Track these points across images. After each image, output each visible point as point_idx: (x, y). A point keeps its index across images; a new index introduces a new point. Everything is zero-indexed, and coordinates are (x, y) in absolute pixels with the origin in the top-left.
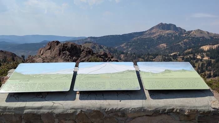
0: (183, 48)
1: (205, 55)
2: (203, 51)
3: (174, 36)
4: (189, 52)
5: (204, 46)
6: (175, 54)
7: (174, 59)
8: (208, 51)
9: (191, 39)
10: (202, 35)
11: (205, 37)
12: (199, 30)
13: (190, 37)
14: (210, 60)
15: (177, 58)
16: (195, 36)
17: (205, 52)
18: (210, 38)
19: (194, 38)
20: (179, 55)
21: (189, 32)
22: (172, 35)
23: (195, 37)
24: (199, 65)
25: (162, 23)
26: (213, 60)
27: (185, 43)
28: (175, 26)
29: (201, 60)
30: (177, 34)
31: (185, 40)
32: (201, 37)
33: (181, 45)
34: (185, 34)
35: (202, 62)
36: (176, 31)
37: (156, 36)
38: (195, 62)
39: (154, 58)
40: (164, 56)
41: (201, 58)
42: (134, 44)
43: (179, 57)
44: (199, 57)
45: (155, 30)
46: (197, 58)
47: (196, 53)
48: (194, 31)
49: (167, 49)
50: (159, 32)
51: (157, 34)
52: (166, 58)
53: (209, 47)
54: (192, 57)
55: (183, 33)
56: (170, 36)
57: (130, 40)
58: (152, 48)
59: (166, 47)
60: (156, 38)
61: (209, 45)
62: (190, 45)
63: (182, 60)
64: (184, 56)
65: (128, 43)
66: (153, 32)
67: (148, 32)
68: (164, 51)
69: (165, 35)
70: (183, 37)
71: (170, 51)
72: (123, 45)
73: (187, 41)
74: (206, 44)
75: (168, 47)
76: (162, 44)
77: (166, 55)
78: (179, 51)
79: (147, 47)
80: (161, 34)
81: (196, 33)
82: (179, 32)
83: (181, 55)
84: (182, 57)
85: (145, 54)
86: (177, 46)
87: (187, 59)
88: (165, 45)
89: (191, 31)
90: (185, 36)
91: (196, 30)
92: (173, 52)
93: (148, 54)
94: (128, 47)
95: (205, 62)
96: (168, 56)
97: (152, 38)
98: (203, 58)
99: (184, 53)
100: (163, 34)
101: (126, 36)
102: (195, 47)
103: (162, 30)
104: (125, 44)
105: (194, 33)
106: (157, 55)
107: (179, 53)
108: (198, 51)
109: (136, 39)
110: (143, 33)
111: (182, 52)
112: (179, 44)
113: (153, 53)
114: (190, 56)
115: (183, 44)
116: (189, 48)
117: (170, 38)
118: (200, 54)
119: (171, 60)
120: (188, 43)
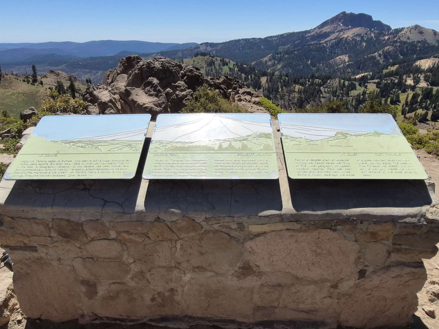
0: (382, 63)
1: (422, 78)
2: (418, 70)
3: (365, 39)
4: (393, 71)
5: (422, 61)
6: (363, 77)
7: (360, 85)
8: (430, 70)
9: (399, 46)
10: (420, 38)
11: (428, 41)
12: (416, 27)
13: (398, 40)
14: (430, 87)
15: (366, 84)
16: (409, 38)
17: (421, 71)
18: (437, 45)
19: (405, 43)
20: (372, 78)
21: (397, 31)
22: (362, 37)
23: (408, 41)
24: (407, 98)
25: (344, 13)
26: (436, 89)
27: (386, 55)
28: (370, 17)
29: (413, 88)
30: (373, 35)
31: (388, 47)
32: (419, 42)
33: (378, 58)
34: (388, 35)
35: (415, 92)
36: (371, 30)
37: (331, 40)
38: (400, 92)
39: (323, 85)
40: (343, 80)
41: (413, 84)
42: (287, 56)
43: (370, 83)
44: (410, 82)
45: (329, 26)
46: (407, 83)
47: (404, 74)
48: (407, 28)
49: (348, 66)
50: (336, 31)
51: (332, 36)
52: (347, 83)
53: (432, 61)
54: (396, 81)
55: (385, 34)
56: (358, 39)
57: (280, 47)
58: (321, 64)
59: (348, 62)
60: (331, 44)
61: (434, 57)
62: (395, 57)
63: (377, 87)
64: (381, 80)
65: (276, 54)
66: (324, 31)
67: (316, 33)
68: (344, 70)
69: (348, 37)
70: (384, 42)
71: (355, 71)
72: (267, 57)
73: (390, 50)
74: (428, 55)
75: (351, 63)
76: (341, 57)
77: (346, 78)
78: (372, 70)
79: (311, 62)
80: (341, 36)
81: (410, 33)
82: (377, 31)
83: (375, 78)
84: (377, 81)
85: (306, 76)
86: (370, 60)
87: (385, 84)
88: (347, 57)
89: (401, 28)
90: (389, 39)
91: (412, 27)
92: (360, 71)
93: (313, 77)
94: (276, 62)
95: (420, 92)
96: (349, 80)
97: (323, 43)
98: (417, 85)
99: (382, 75)
100: (345, 36)
101: (272, 41)
102: (404, 62)
103: (343, 27)
104: (270, 55)
105: (408, 33)
106: (330, 78)
107: (371, 73)
108: (409, 70)
109: (291, 46)
110: (306, 34)
111: (378, 73)
112: (374, 55)
113: (321, 74)
114: (392, 79)
115: (382, 57)
116: (393, 65)
117: (358, 43)
118: (412, 77)
119: (354, 88)
120: (392, 53)
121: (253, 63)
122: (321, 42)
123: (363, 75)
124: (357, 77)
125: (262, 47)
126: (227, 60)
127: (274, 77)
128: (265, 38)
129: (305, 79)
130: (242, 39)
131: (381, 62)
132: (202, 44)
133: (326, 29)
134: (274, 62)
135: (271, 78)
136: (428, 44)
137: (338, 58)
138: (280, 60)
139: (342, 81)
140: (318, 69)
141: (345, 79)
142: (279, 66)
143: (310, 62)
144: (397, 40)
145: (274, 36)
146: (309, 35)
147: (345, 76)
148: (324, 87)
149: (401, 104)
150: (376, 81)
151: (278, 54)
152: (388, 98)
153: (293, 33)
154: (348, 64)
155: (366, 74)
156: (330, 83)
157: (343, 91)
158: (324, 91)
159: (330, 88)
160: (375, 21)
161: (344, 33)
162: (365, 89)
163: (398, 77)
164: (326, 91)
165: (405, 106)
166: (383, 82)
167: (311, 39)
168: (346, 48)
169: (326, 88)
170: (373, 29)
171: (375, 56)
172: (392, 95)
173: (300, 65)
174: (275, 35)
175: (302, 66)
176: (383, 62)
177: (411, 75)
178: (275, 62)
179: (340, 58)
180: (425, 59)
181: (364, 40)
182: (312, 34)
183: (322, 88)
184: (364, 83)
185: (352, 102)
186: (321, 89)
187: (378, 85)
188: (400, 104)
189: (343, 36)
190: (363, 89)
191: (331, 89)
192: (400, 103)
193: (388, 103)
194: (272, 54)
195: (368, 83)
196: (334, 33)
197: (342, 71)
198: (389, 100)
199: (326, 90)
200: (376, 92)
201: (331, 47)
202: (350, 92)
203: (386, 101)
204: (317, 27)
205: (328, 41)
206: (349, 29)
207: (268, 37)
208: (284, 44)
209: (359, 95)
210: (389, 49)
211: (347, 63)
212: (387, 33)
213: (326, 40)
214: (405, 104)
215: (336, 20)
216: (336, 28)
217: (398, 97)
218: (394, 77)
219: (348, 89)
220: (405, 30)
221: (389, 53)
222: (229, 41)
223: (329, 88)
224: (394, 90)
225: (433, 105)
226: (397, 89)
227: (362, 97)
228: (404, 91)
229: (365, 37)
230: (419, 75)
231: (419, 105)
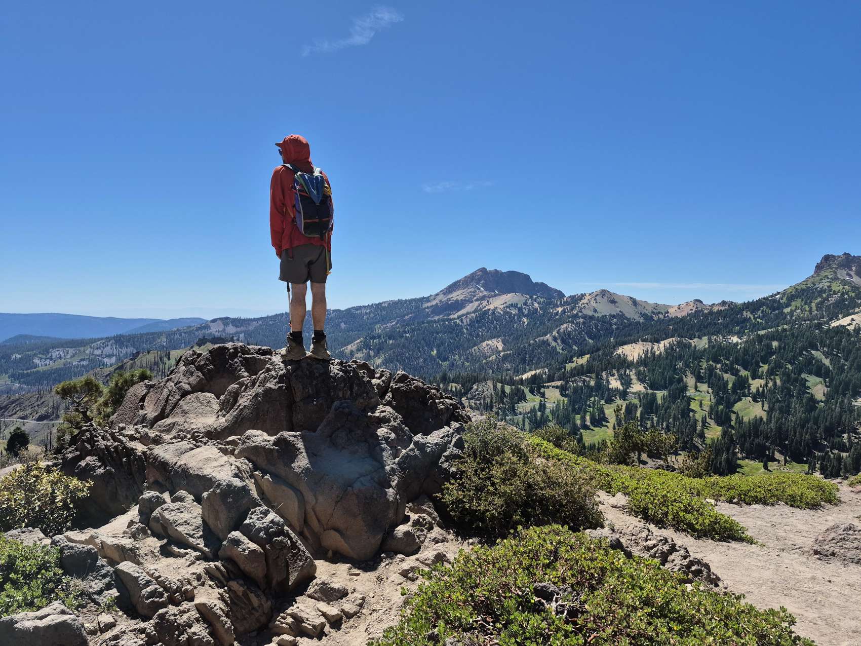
0: (561, 352)
1: (633, 377)
2: (623, 363)
3: (526, 312)
4: (582, 365)
5: (625, 347)
6: (534, 377)
7: (532, 392)
8: (643, 362)
9: (584, 323)
10: (614, 310)
11: (627, 315)
12: (604, 293)
13: (580, 314)
14: (650, 391)
15: (542, 390)
16: (595, 311)
17: (630, 365)
18: (642, 320)
19: (592, 318)
20: (551, 379)
21: (575, 299)
22: (520, 309)
23: (596, 315)
25: (483, 270)
26: (660, 394)
27: (565, 339)
28: (527, 277)
29: (624, 395)
30: (536, 305)
31: (565, 325)
32: (614, 316)
33: (554, 344)
34: (561, 305)
35: (628, 402)
36: (531, 297)
37: (468, 313)
38: (603, 402)
39: (466, 394)
40: (500, 384)
41: (620, 387)
42: (391, 342)
43: (548, 387)
44: (615, 384)
45: (461, 291)
46: (610, 386)
47: (602, 371)
48: (590, 295)
49: (505, 358)
50: (475, 298)
51: (470, 308)
52: (508, 389)
53: (642, 348)
54: (592, 383)
55: (557, 303)
56: (514, 312)
57: (377, 326)
58: (457, 356)
59: (504, 350)
60: (468, 320)
61: (643, 341)
62: (581, 343)
63: (562, 395)
64: (567, 382)
65: (371, 338)
66: (455, 299)
67: (440, 301)
68: (497, 365)
69: (496, 308)
70: (557, 317)
71: (518, 366)
72: (353, 344)
73: (569, 329)
74: (632, 338)
75: (508, 352)
76: (490, 342)
77: (505, 379)
78: (547, 364)
79: (437, 352)
80: (485, 307)
81: (596, 302)
82: (542, 300)
83: (555, 378)
84: (560, 384)
85: (432, 379)
86: (539, 347)
87: (576, 390)
88: (500, 343)
89: (579, 294)
90: (564, 312)
91: (595, 294)
92: (527, 367)
93: (445, 379)
94: (372, 353)
95: (636, 402)
96: (511, 382)
97: (455, 319)
98: (628, 388)
99: (566, 373)
100: (492, 307)
101: (361, 315)
102: (598, 350)
103: (485, 293)
104: (359, 341)
105: (592, 303)
106: (476, 380)
107: (547, 370)
108: (609, 363)
109: (397, 323)
110: (422, 304)
111: (559, 369)
112: (545, 338)
113: (460, 374)
114: (584, 379)
115: (559, 341)
116: (581, 354)
117: (514, 318)
118: (616, 375)
119: (523, 398)
120: (575, 335)
122: (452, 317)
123: (533, 373)
124: (524, 377)
125: (343, 325)
128: (346, 310)
131: (559, 349)
132: (214, 321)
133: (458, 295)
134: (368, 353)
136: (628, 319)
137: (484, 344)
138: (379, 350)
139: (499, 385)
140: (452, 365)
141: (503, 382)
143: (435, 352)
144: (577, 314)
145: (364, 307)
146: (429, 304)
147: (502, 377)
148: (467, 397)
149: (610, 425)
150: (559, 383)
151: (374, 338)
152: (585, 414)
153: (400, 301)
154: (503, 355)
155: (538, 371)
156: (477, 390)
157: (503, 403)
158: (470, 405)
159: (479, 400)
160: (536, 284)
161: (488, 302)
162: (543, 399)
163: (593, 375)
164: (473, 404)
165: (617, 428)
166: (571, 386)
167: (432, 313)
168: (496, 328)
169: (472, 399)
170: (535, 297)
171: (548, 340)
172: (591, 409)
173: (418, 358)
174: (367, 305)
175: (421, 360)
176: (563, 349)
177: (615, 371)
178: (369, 352)
179: (489, 344)
180: (629, 343)
181: (523, 313)
182: (434, 303)
183: (463, 399)
184: (539, 389)
185: (524, 425)
186: (463, 402)
187: (563, 390)
188: (607, 424)
189: (488, 307)
190: (538, 399)
191: (482, 401)
192: (609, 422)
193: (588, 423)
194: (362, 339)
195: (544, 387)
196: (472, 302)
197: (496, 367)
198: (588, 418)
199: (472, 402)
200: (561, 405)
201: (469, 325)
202: (516, 406)
203: (583, 419)
204: (441, 291)
205: (463, 315)
206: (495, 296)
207: (353, 308)
208: (384, 320)
209: (533, 411)
210: (567, 328)
211: (502, 353)
212: (559, 303)
213: (460, 313)
214: (616, 423)
215: (472, 280)
216: (473, 294)
217: (602, 411)
218: (587, 376)
219: (512, 399)
220: (588, 297)
221: (569, 335)
222: (273, 314)
223: (477, 399)
224: (592, 399)
225: (665, 424)
226: (596, 398)
227: (539, 414)
228: (609, 401)
229: (525, 308)
230: (628, 371)
231: (642, 426)
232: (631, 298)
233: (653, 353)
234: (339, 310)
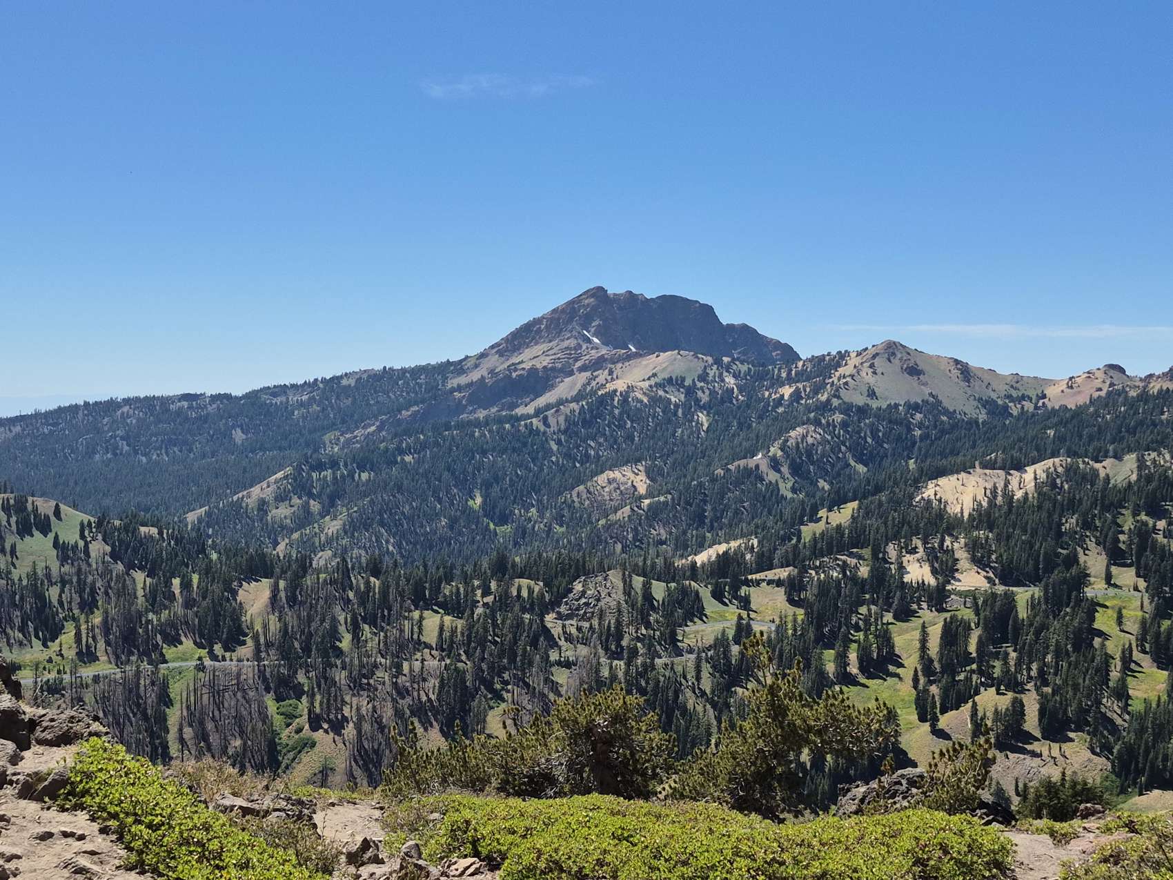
0: (789, 495)
1: (962, 554)
2: (939, 521)
3: (704, 398)
4: (839, 527)
5: (942, 481)
6: (724, 558)
7: (718, 595)
8: (983, 517)
9: (844, 425)
10: (916, 392)
11: (947, 404)
12: (892, 349)
13: (835, 402)
14: (1000, 589)
15: (743, 591)
16: (872, 394)
17: (952, 526)
18: (982, 416)
19: (863, 411)
20: (764, 563)
21: (825, 366)
22: (690, 391)
23: (874, 404)
24: (924, 641)
25: (599, 293)
26: (1024, 596)
27: (800, 463)
28: (708, 311)
29: (936, 598)
30: (730, 381)
31: (800, 430)
32: (916, 407)
33: (772, 476)
34: (790, 380)
35: (948, 615)
36: (718, 362)
37: (561, 402)
38: (888, 617)
39: (555, 603)
40: (641, 579)
41: (931, 580)
42: (365, 476)
43: (758, 583)
44: (918, 572)
45: (544, 347)
46: (907, 579)
47: (888, 540)
48: (859, 354)
49: (655, 514)
50: (579, 364)
51: (565, 388)
52: (659, 590)
53: (982, 483)
54: (864, 571)
55: (779, 376)
56: (676, 397)
57: (329, 437)
58: (533, 510)
59: (650, 494)
60: (562, 419)
61: (984, 467)
62: (838, 473)
63: (791, 601)
64: (803, 570)
65: (313, 468)
66: (527, 366)
67: (492, 372)
68: (635, 530)
69: (631, 388)
70: (780, 410)
71: (685, 533)
72: (264, 484)
73: (810, 440)
74: (960, 459)
75: (662, 499)
76: (615, 474)
77: (654, 565)
78: (757, 527)
79: (484, 502)
80: (603, 386)
81: (875, 373)
82: (744, 368)
83: (776, 561)
84: (786, 574)
85: (469, 569)
86: (737, 483)
87: (824, 588)
88: (642, 476)
89: (834, 353)
90: (796, 396)
91: (872, 351)
92: (708, 535)
93: (502, 568)
94: (315, 506)
95: (967, 614)
96: (669, 574)
97: (528, 417)
98: (949, 582)
99: (801, 546)
100: (620, 385)
101: (287, 410)
102: (878, 489)
103: (604, 351)
104: (280, 475)
105: (863, 374)
106: (580, 570)
107: (755, 542)
108: (903, 522)
109: (380, 429)
110: (445, 379)
111: (786, 538)
112: (751, 463)
113: (540, 555)
114: (845, 562)
115: (785, 469)
116: (837, 502)
117: (675, 414)
118: (921, 550)
119: (695, 611)
120: (823, 456)
121: (191, 517)
122: (520, 411)
123: (722, 548)
124: (701, 558)
125: (238, 436)
126: (45, 506)
127: (309, 581)
128: (247, 396)
129: (466, 579)
130: (127, 401)
131: (785, 489)
133: (534, 357)
134: (306, 508)
135: (294, 586)
136: (951, 415)
137: (602, 479)
138: (332, 498)
139: (638, 581)
140: (522, 534)
141: (649, 574)
142: (333, 526)
143: (479, 500)
144: (828, 401)
145: (294, 387)
146: (463, 380)
147: (645, 560)
148: (559, 613)
149: (907, 673)
150: (783, 573)
151: (320, 467)
152: (846, 648)
153: (387, 373)
154: (650, 505)
155: (734, 544)
156: (583, 593)
157: (648, 625)
158: (565, 633)
159: (589, 619)
160: (731, 327)
161: (611, 373)
162: (744, 614)
163: (866, 552)
164: (574, 631)
165: (922, 680)
166: (812, 579)
167: (471, 400)
168: (630, 438)
169: (569, 617)
170: (726, 359)
171: (757, 467)
172: (861, 635)
173: (434, 517)
174: (301, 382)
175: (444, 522)
176: (794, 490)
177: (917, 542)
178: (307, 503)
179: (614, 480)
180: (952, 473)
181: (698, 401)
182: (475, 376)
183: (549, 618)
184: (735, 588)
185: (698, 678)
186: (549, 625)
187: (793, 589)
188: (899, 671)
189: (610, 387)
190: (732, 613)
191: (595, 622)
192: (901, 665)
193: (854, 669)
194: (289, 470)
195: (747, 583)
196: (571, 373)
197: (630, 536)
198: (853, 656)
199: (572, 626)
200: (790, 626)
201: (565, 432)
202: (679, 631)
203: (842, 659)
204: (492, 347)
205: (548, 407)
206: (629, 357)
207: (265, 390)
208: (347, 421)
209: (721, 643)
210: (804, 437)
211: (647, 502)
212: (784, 375)
213: (541, 401)
214: (919, 668)
215: (571, 320)
216: (574, 354)
217: (885, 639)
218: (851, 555)
219: (668, 615)
220: (853, 361)
221: (809, 455)
222: (52, 406)
223: (583, 618)
224: (863, 610)
225: (1034, 666)
226: (873, 608)
227: (735, 649)
228: (904, 615)
229: (702, 389)
230: (948, 541)
231: (981, 672)
232: (957, 362)
233: (1009, 497)
234: (228, 397)
